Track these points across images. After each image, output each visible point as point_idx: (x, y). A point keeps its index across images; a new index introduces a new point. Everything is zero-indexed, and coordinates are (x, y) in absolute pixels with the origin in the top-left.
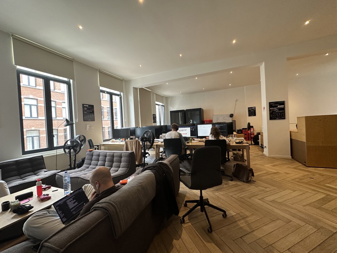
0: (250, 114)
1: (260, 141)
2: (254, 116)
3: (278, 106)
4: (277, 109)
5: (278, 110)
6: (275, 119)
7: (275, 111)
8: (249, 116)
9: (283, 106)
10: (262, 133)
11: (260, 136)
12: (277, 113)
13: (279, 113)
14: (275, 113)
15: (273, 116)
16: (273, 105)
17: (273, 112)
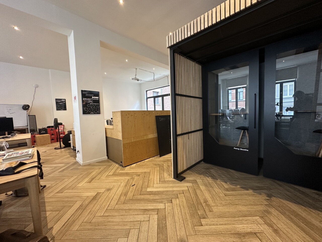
0: (58, 108)
1: (72, 142)
2: (64, 110)
3: (93, 97)
4: (91, 100)
5: (92, 102)
6: (89, 113)
7: (89, 103)
8: (57, 110)
9: (98, 98)
10: (74, 131)
11: (71, 135)
12: (91, 106)
13: (93, 107)
14: (89, 106)
15: (86, 109)
16: (87, 95)
17: (86, 104)
